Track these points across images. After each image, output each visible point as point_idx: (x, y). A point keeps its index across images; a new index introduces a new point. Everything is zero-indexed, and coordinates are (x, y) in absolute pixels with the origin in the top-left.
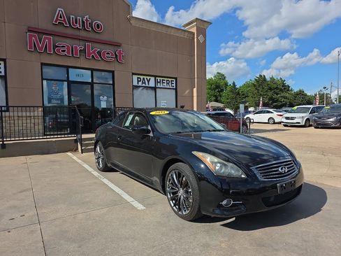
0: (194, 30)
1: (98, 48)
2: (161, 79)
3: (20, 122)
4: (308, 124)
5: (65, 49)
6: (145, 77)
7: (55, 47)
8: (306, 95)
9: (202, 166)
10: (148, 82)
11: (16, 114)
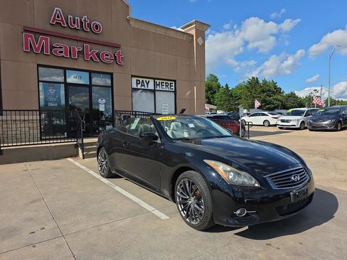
0: (193, 32)
1: (97, 49)
2: (160, 81)
3: (14, 126)
4: (303, 126)
5: (63, 50)
6: (144, 80)
7: (52, 47)
8: (297, 97)
9: (214, 174)
10: (148, 84)
11: (9, 118)
